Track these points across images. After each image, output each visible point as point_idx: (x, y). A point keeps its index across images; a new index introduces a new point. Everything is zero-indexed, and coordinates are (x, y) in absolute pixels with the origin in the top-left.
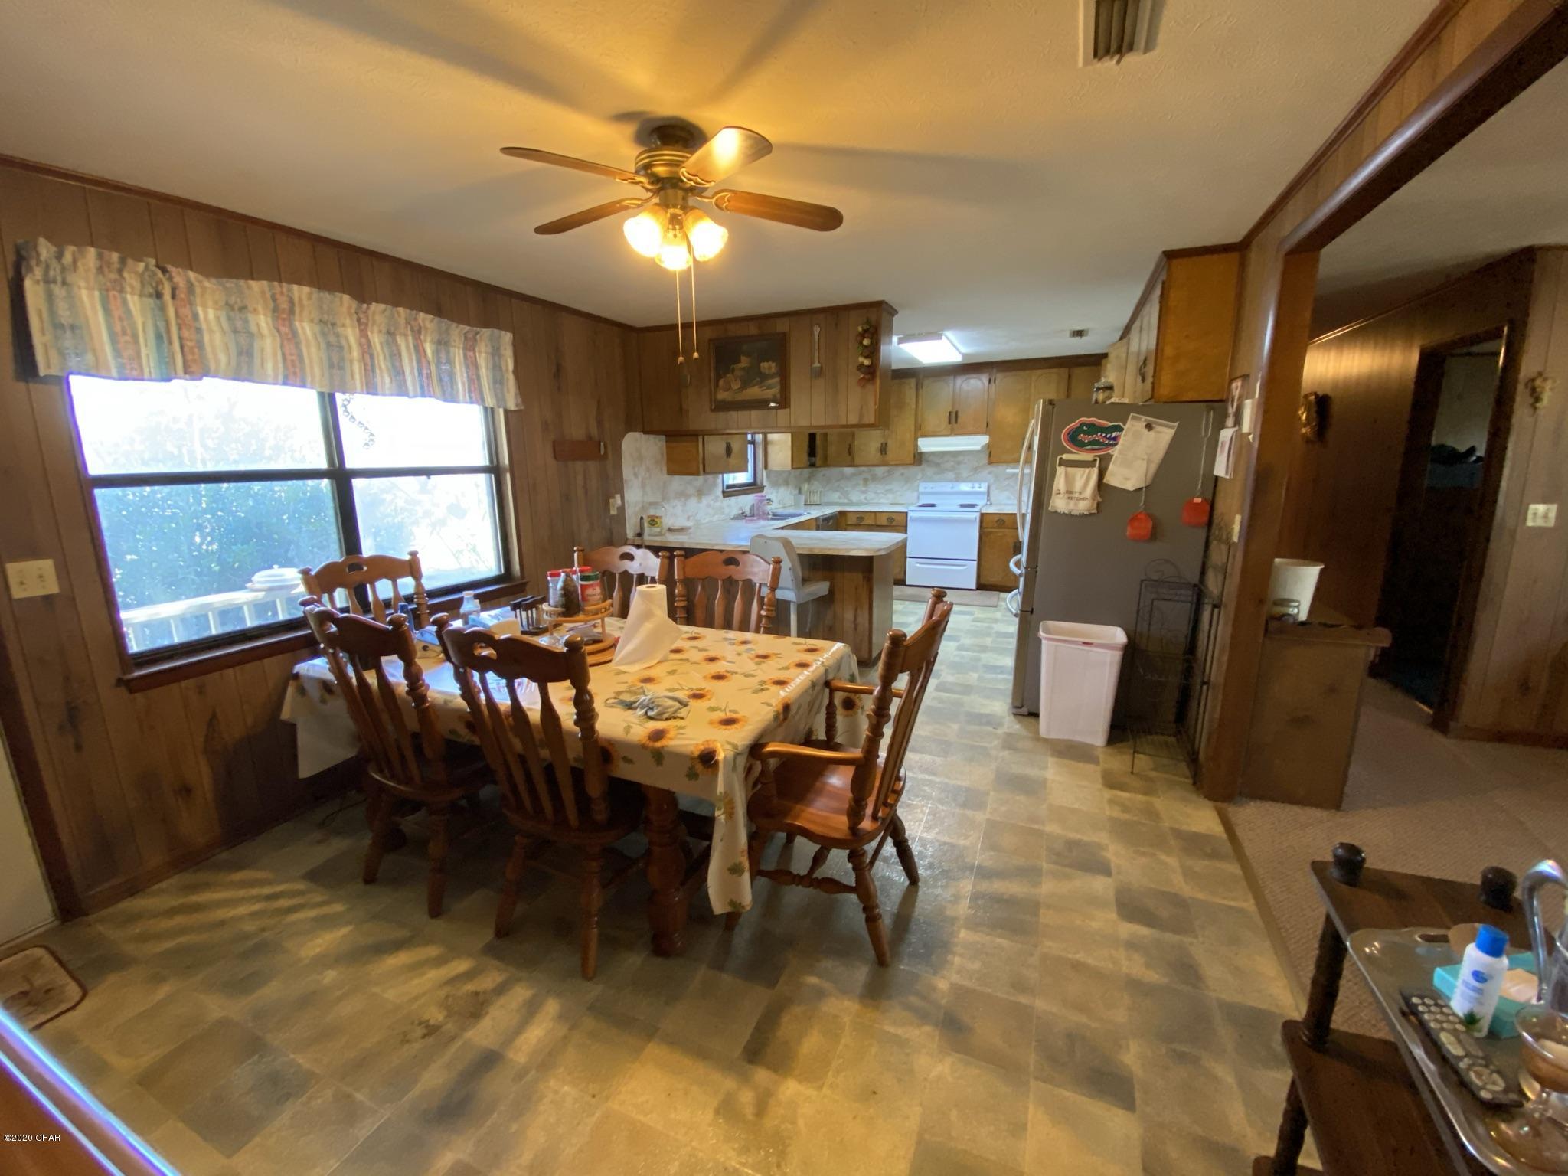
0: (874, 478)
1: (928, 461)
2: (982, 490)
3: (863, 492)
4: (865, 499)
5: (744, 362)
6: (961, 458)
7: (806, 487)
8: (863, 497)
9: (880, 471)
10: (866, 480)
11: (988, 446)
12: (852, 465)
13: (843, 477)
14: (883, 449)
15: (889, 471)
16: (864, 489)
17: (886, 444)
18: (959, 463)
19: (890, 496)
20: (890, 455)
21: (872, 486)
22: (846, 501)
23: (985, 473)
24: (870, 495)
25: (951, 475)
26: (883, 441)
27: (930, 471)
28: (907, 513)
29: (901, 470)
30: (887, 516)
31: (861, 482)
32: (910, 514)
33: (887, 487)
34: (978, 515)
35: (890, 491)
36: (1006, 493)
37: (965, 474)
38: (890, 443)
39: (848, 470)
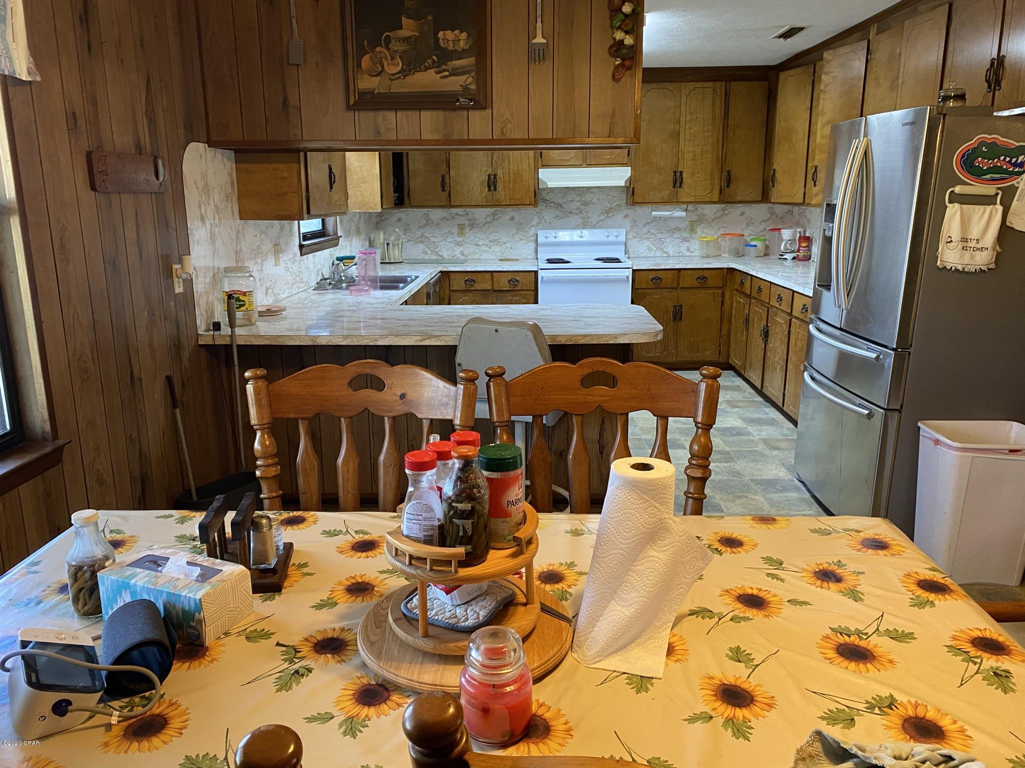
0: (473, 225)
1: (545, 201)
2: (619, 239)
3: (459, 244)
4: (462, 253)
5: (408, 28)
6: (588, 197)
7: (381, 237)
8: (457, 251)
9: (481, 214)
10: (461, 227)
11: (630, 180)
12: (449, 204)
13: (428, 222)
14: (492, 183)
15: (494, 215)
16: (461, 239)
17: (495, 175)
18: (586, 204)
19: (496, 249)
20: (501, 193)
21: (470, 236)
22: (434, 257)
23: (619, 217)
24: (469, 249)
25: (577, 219)
26: (490, 171)
27: (548, 214)
28: (536, 272)
29: (510, 212)
30: (510, 277)
31: (455, 230)
32: (541, 274)
33: (492, 237)
35: (496, 242)
36: (647, 243)
37: (594, 219)
38: (500, 173)
39: (437, 214)
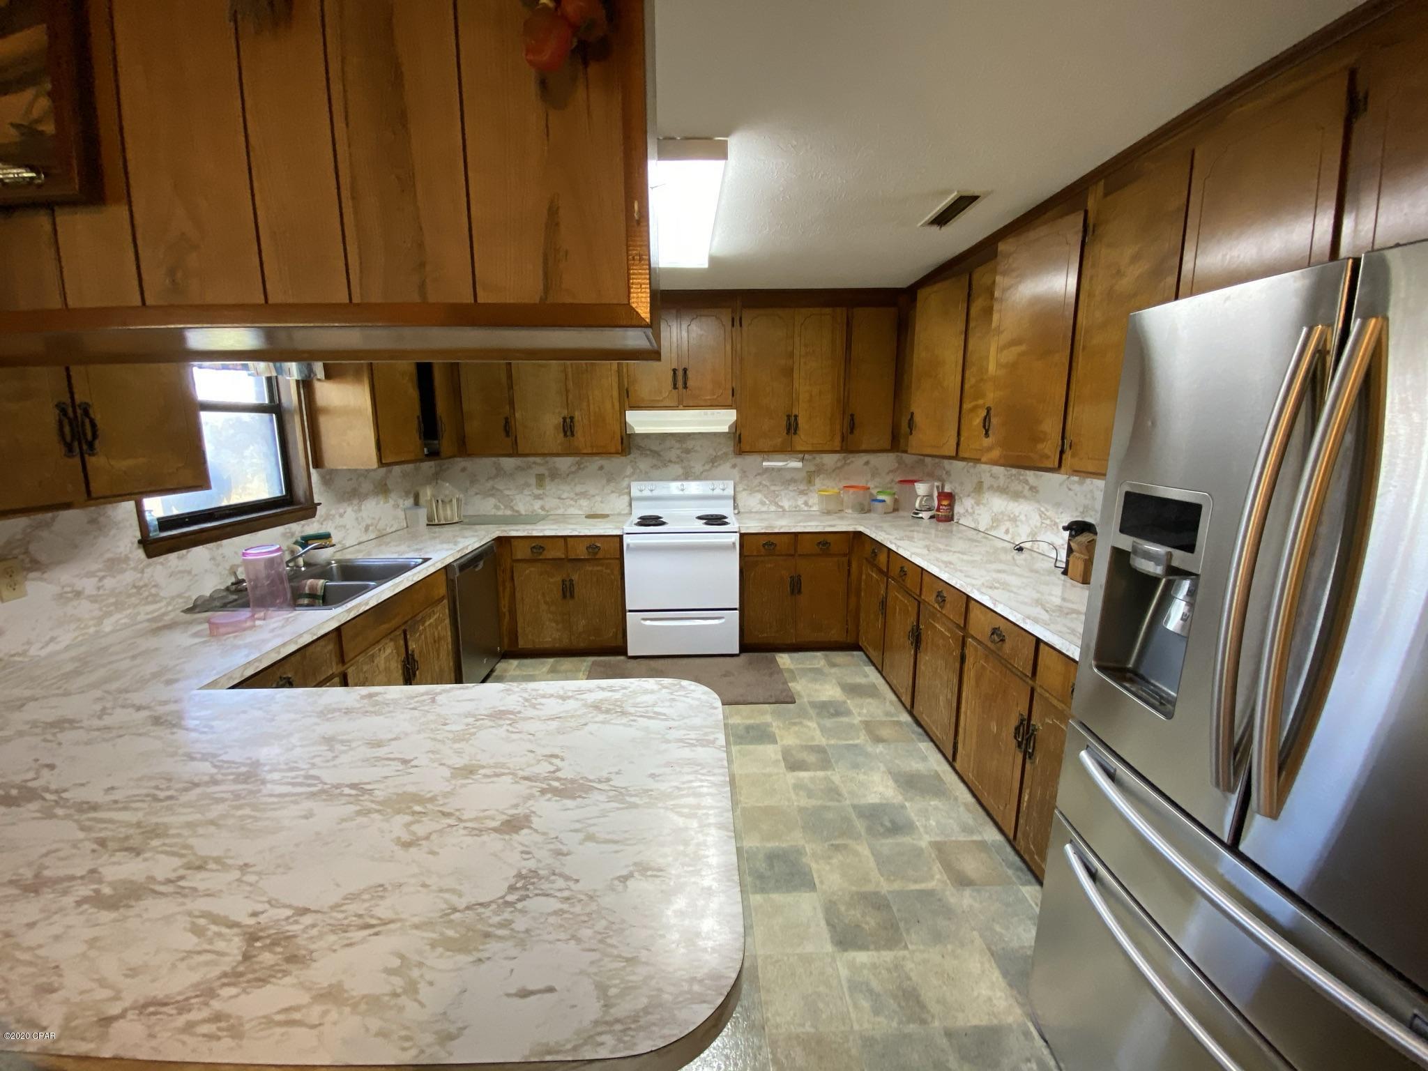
0: (554, 475)
1: (639, 448)
2: (726, 493)
3: (538, 497)
4: (542, 508)
6: (690, 444)
7: (427, 493)
8: (537, 505)
9: (564, 463)
10: (540, 479)
11: (736, 426)
12: (514, 453)
13: (500, 473)
14: (568, 427)
15: (579, 463)
16: (540, 492)
17: (572, 418)
18: (688, 451)
19: (584, 503)
20: (580, 438)
21: (551, 487)
22: (509, 512)
23: (726, 467)
24: (550, 502)
25: (677, 469)
26: (565, 413)
27: (644, 464)
28: (621, 537)
29: (598, 461)
30: (587, 543)
31: (533, 481)
32: (627, 540)
33: (579, 489)
34: (735, 538)
35: (583, 495)
36: (759, 496)
37: (698, 468)
38: (577, 414)
39: (508, 463)
